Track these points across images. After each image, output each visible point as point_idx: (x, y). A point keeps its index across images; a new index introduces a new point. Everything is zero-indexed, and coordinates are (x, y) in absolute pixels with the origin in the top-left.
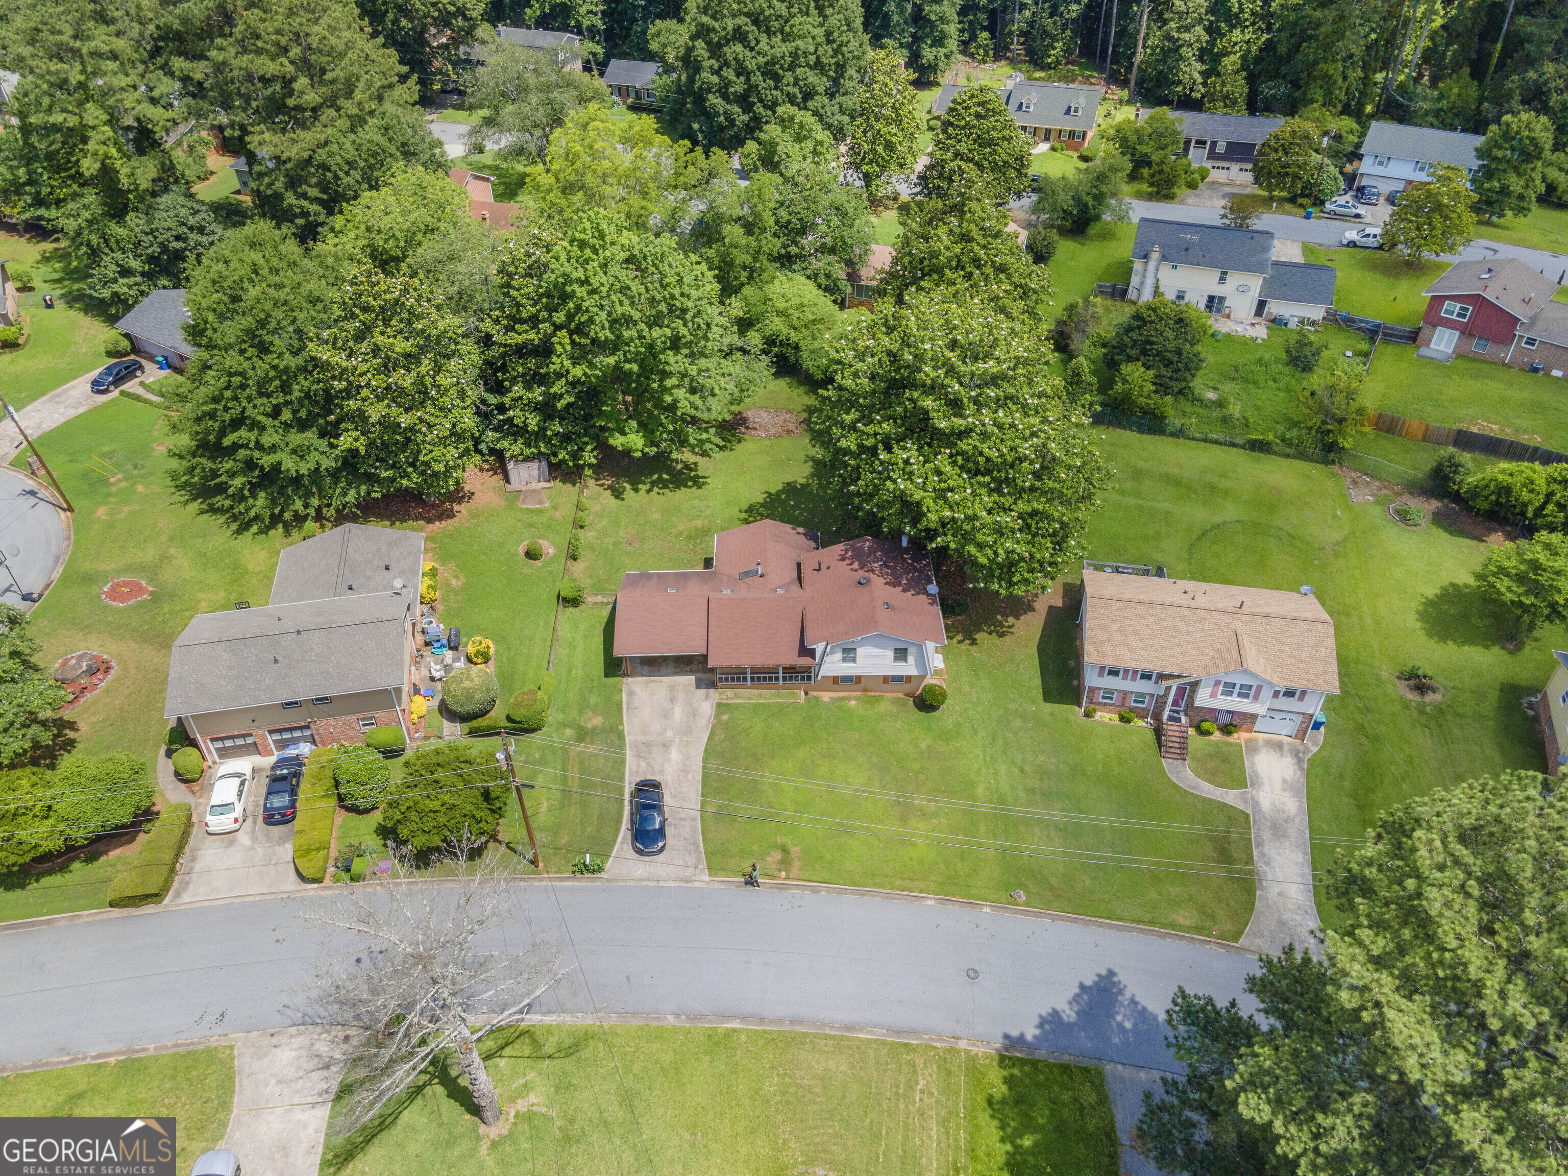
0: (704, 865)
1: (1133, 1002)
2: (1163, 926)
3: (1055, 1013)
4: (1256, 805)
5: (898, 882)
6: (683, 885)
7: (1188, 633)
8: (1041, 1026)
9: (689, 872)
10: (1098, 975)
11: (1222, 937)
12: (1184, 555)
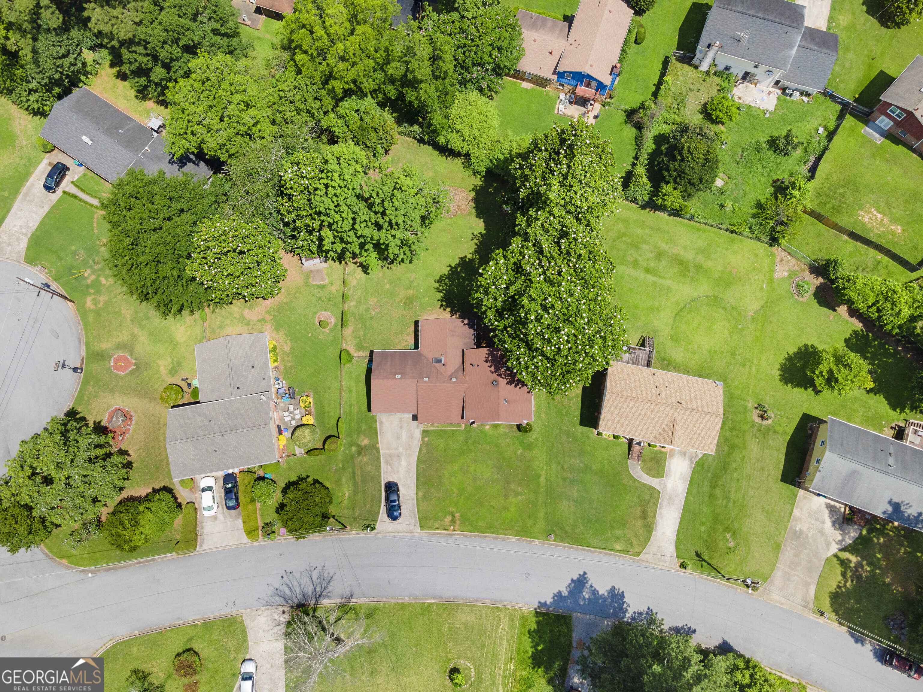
0: (418, 524)
1: (591, 586)
2: (609, 550)
3: (560, 592)
4: (665, 487)
5: (501, 531)
6: (409, 534)
7: (651, 418)
8: (553, 598)
9: (412, 528)
10: (580, 575)
11: (633, 555)
12: (671, 322)
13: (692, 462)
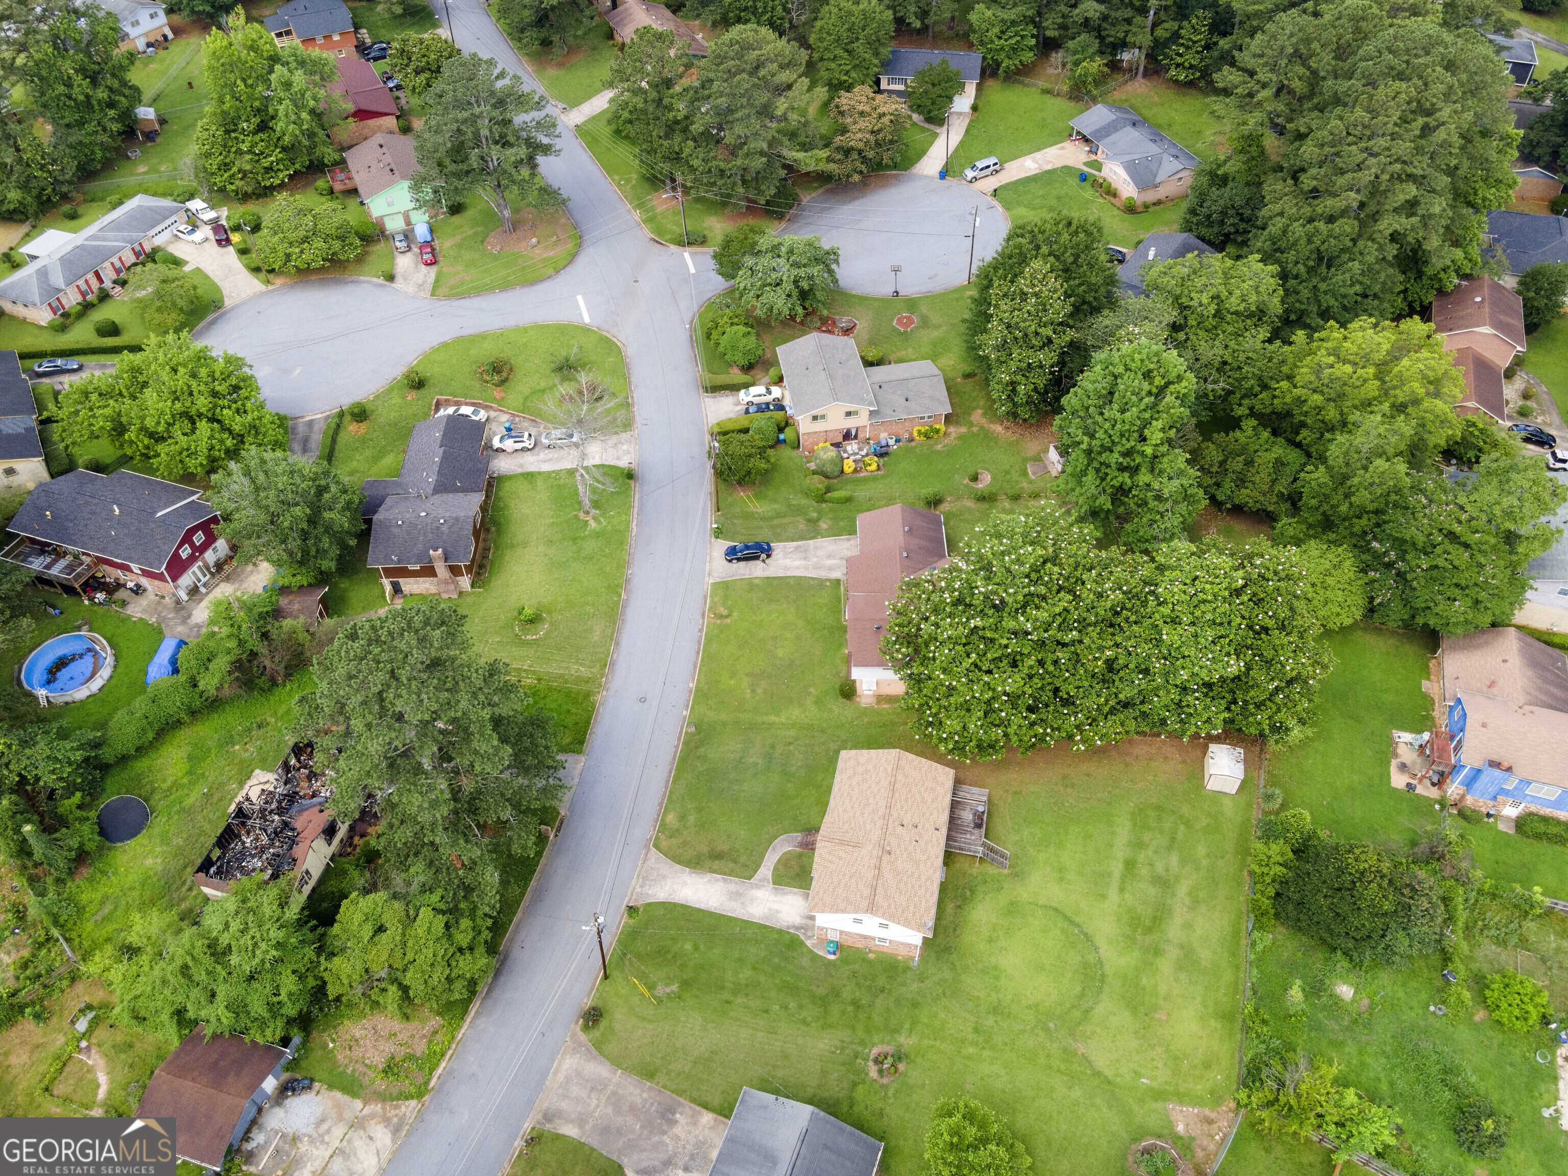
0: (719, 581)
2: (667, 806)
4: (758, 887)
6: (707, 572)
9: (715, 574)
11: (657, 838)
12: (1043, 901)
13: (798, 928)
